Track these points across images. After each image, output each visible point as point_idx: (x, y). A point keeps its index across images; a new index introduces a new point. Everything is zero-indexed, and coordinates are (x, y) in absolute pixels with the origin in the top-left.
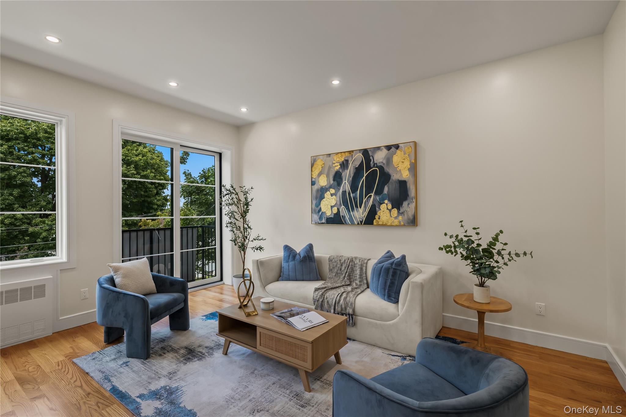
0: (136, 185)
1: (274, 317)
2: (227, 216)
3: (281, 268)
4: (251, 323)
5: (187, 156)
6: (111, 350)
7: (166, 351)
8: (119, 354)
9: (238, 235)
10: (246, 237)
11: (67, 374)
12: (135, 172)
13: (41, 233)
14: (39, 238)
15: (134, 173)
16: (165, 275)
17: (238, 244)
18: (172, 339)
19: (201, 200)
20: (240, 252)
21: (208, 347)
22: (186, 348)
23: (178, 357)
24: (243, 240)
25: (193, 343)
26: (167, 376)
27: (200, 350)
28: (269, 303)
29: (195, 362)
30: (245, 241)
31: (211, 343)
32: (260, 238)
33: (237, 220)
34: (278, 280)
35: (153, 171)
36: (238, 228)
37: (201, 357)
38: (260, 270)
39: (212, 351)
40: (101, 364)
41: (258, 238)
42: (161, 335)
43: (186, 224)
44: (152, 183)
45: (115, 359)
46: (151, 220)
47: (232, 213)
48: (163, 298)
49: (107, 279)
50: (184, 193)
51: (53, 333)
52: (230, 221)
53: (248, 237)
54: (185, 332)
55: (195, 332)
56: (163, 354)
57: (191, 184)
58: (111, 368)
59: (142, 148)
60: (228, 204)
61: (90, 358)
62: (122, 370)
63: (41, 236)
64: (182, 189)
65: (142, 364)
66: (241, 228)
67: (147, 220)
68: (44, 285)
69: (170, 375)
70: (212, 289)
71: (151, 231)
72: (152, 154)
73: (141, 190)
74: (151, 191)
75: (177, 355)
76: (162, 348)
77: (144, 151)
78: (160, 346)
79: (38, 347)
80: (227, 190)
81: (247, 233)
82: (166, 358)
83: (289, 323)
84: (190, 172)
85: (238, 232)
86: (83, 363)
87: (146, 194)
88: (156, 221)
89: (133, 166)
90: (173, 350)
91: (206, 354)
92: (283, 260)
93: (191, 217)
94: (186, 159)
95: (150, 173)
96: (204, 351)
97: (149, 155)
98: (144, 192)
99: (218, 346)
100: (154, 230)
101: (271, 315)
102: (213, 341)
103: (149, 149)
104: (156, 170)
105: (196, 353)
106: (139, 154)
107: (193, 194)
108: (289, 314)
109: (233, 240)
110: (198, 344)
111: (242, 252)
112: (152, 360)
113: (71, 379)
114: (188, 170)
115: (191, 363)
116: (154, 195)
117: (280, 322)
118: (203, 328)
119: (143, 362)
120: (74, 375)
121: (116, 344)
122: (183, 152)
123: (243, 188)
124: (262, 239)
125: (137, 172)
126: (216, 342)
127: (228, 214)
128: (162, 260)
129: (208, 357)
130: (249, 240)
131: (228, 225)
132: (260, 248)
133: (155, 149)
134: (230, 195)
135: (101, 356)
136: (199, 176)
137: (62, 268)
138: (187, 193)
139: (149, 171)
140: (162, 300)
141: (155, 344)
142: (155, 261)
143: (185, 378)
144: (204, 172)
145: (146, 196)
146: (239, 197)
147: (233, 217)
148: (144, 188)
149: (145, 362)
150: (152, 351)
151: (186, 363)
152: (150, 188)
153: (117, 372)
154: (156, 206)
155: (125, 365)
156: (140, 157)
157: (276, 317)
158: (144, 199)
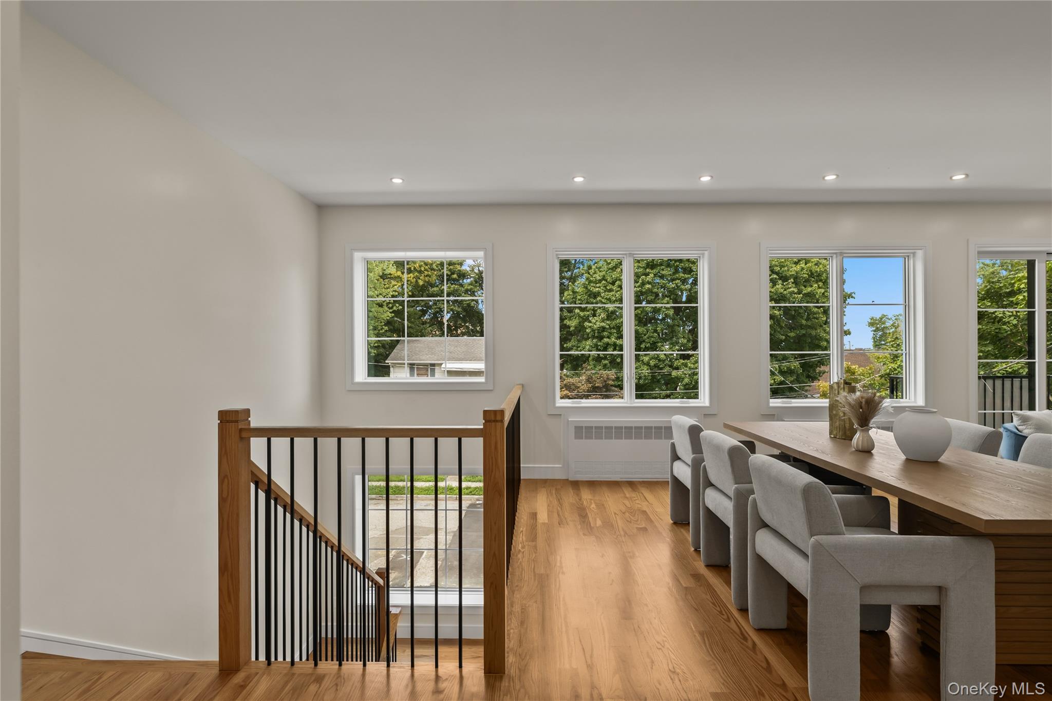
12: (796, 290)
15: (794, 291)
73: (802, 317)
74: (817, 319)
87: (809, 323)
89: (792, 280)
98: (808, 319)
156: (803, 265)
158: (805, 331)
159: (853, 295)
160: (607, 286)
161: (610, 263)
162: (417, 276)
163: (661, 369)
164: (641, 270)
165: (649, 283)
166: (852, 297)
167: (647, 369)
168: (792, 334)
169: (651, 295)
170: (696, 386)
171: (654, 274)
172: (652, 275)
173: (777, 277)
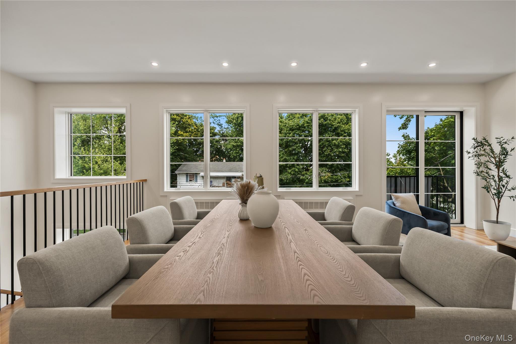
5: (409, 122)
9: (491, 183)
10: (502, 186)
13: (306, 180)
14: (305, 182)
16: (428, 207)
20: (494, 199)
30: (500, 189)
33: (490, 169)
47: (484, 162)
52: (479, 170)
53: (505, 186)
60: (477, 155)
63: (306, 182)
84: (408, 134)
100: (398, 177)
107: (413, 152)
123: (500, 139)
130: (506, 189)
137: (357, 195)
147: (485, 166)
162: (190, 134)
164: (288, 131)
169: (292, 143)
170: (312, 183)
171: (293, 133)
172: (292, 134)
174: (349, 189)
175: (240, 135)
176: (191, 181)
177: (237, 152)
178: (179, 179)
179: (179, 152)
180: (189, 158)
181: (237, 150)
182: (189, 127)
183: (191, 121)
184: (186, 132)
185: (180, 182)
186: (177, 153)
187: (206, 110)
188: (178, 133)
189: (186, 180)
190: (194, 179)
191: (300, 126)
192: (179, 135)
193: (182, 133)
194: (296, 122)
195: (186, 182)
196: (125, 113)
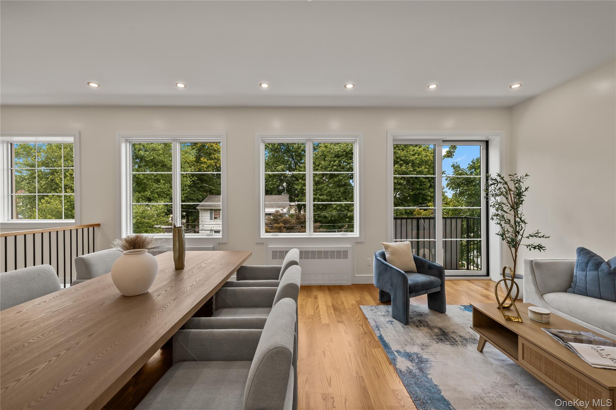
0: (413, 181)
1: (546, 333)
2: (493, 208)
3: (572, 276)
4: (510, 329)
5: (454, 149)
6: (383, 308)
7: (422, 325)
8: (388, 313)
9: (507, 229)
10: (518, 233)
11: (356, 314)
12: (412, 170)
15: (411, 170)
17: (507, 239)
18: (429, 316)
19: (470, 191)
20: (510, 248)
21: (462, 337)
22: (440, 329)
23: (432, 334)
24: (514, 235)
25: (447, 327)
26: (420, 345)
27: (454, 336)
28: (542, 314)
29: (447, 345)
30: (517, 236)
31: (466, 334)
32: (540, 235)
33: (506, 212)
34: (565, 291)
35: (427, 166)
36: (508, 222)
37: (454, 343)
38: (535, 273)
39: (466, 342)
40: (375, 316)
41: (536, 235)
42: (420, 310)
43: (455, 214)
44: (426, 178)
45: (384, 316)
46: (423, 210)
47: (500, 204)
48: (421, 278)
49: (381, 254)
50: (452, 185)
51: (352, 284)
52: (497, 213)
53: (521, 232)
54: (442, 315)
55: (450, 317)
56: (419, 326)
57: (460, 176)
58: (381, 321)
59: (418, 148)
60: (495, 195)
61: (369, 309)
62: (387, 325)
64: (450, 182)
65: (402, 328)
66: (511, 221)
67: (420, 209)
68: (347, 251)
69: (423, 346)
70: (475, 282)
71: (418, 219)
72: (426, 152)
73: (417, 184)
74: (425, 185)
75: (431, 332)
76: (419, 321)
77: (419, 151)
78: (418, 318)
79: (343, 290)
80: (494, 180)
81: (519, 227)
82: (422, 331)
83: (570, 348)
84: (458, 164)
85: (507, 227)
86: (365, 309)
87: (421, 187)
88: (428, 211)
89: (411, 164)
90: (428, 326)
91: (459, 342)
92: (575, 266)
93: (459, 207)
94: (453, 153)
95: (425, 169)
96: (457, 339)
97: (424, 153)
98: (420, 185)
99: (474, 340)
100: (420, 218)
101: (542, 329)
102: (468, 333)
103: (424, 148)
104: (429, 166)
105: (449, 338)
106: (415, 154)
107: (462, 186)
108: (573, 337)
109: (500, 234)
110: (453, 330)
111: (513, 249)
112: (410, 328)
113: (358, 318)
114: (456, 163)
115: (443, 344)
116: (428, 188)
117: (557, 343)
118: (459, 317)
119: (403, 326)
120: (359, 317)
121: (386, 305)
122: (450, 146)
123: (513, 176)
124: (543, 237)
125: (414, 169)
126: (472, 335)
127: (494, 205)
128: (427, 245)
129: (461, 346)
130: (522, 236)
131: (494, 217)
132: (540, 247)
133: (429, 147)
134: (496, 185)
135: (376, 310)
136: (468, 167)
137: (357, 242)
138: (455, 185)
139: (424, 167)
140: (420, 279)
141: (414, 316)
142: (421, 245)
143: (436, 355)
144: (474, 163)
145: (421, 189)
146: (508, 186)
147: (501, 209)
148: (420, 182)
149: (405, 327)
150: (411, 320)
151: (438, 343)
152: (424, 182)
153: (385, 325)
154: (430, 198)
155: (390, 323)
156: (416, 156)
157: (551, 335)
158: (419, 191)
159: (445, 172)
160: (315, 167)
161: (317, 155)
162: (216, 161)
163: (343, 211)
164: (332, 158)
165: (335, 166)
166: (444, 173)
167: (336, 212)
168: (412, 193)
171: (339, 161)
172: (337, 161)
173: (403, 163)
174: (349, 235)
175: (277, 163)
176: (217, 218)
177: (274, 183)
178: (201, 216)
179: (203, 184)
180: (215, 191)
181: (274, 181)
182: (214, 152)
183: (216, 146)
184: (211, 159)
185: (203, 220)
186: (200, 184)
187: (175, 139)
188: (201, 161)
189: (209, 217)
190: (220, 216)
191: (347, 152)
192: (202, 163)
193: (205, 160)
194: (342, 147)
195: (210, 220)
196: (73, 142)
